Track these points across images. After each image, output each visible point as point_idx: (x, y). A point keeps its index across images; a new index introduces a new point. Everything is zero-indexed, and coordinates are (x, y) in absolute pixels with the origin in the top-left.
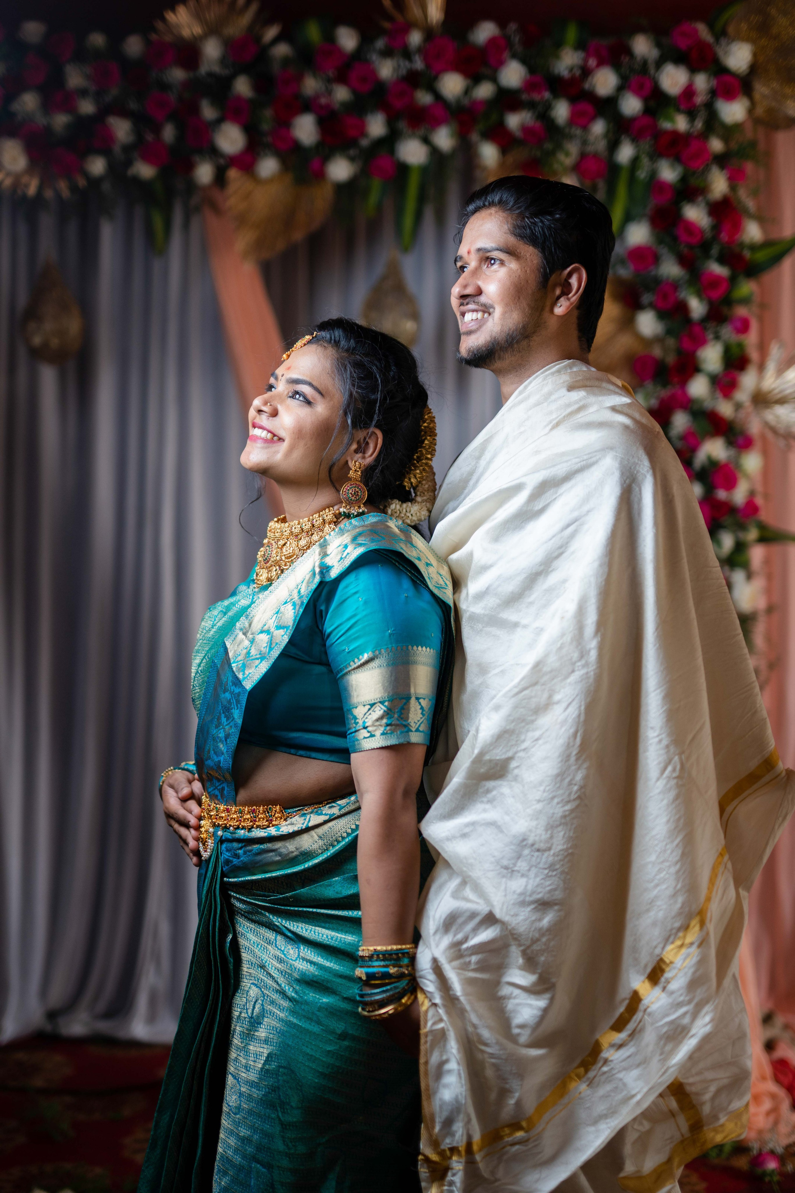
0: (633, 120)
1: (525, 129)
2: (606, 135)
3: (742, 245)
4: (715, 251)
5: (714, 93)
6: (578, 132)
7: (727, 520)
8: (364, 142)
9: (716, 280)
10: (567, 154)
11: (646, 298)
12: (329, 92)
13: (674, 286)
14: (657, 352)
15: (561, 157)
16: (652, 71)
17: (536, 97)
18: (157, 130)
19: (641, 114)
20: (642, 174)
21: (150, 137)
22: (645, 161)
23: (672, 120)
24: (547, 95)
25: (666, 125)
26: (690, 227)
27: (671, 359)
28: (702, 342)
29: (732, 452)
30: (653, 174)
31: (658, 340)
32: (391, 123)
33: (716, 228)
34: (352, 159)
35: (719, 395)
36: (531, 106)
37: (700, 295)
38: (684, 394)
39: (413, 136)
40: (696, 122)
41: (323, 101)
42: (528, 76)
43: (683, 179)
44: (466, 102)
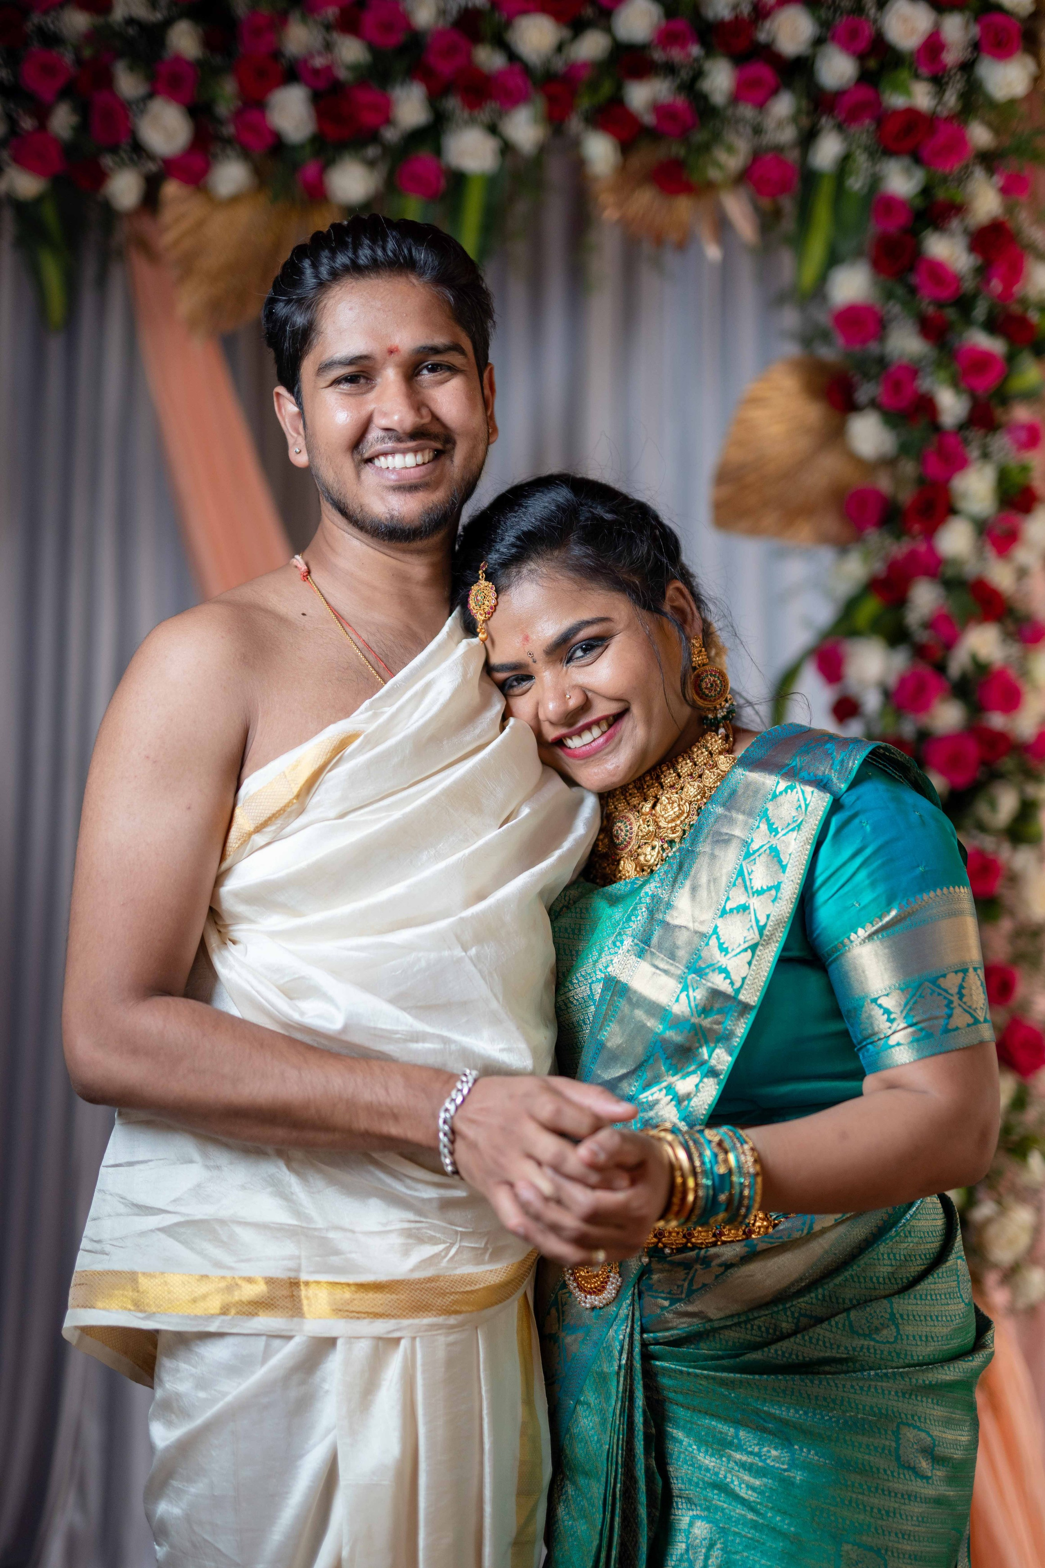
0: (840, 94)
1: (660, 109)
2: (795, 119)
3: (1024, 302)
4: (980, 311)
5: (977, 47)
6: (747, 111)
7: (1008, 763)
8: (390, 135)
9: (984, 360)
10: (730, 149)
11: (865, 392)
12: (328, 47)
13: (911, 371)
14: (884, 483)
15: (721, 156)
16: (872, 12)
17: (676, 54)
18: (42, 115)
19: (852, 83)
20: (856, 183)
21: (27, 124)
22: (861, 160)
23: (908, 92)
24: (695, 50)
25: (896, 101)
26: (938, 271)
27: (906, 496)
28: (960, 464)
29: (1014, 650)
30: (876, 181)
31: (888, 463)
32: (434, 98)
33: (983, 272)
34: (371, 164)
35: (990, 552)
36: (669, 69)
37: (955, 384)
38: (931, 550)
39: (472, 121)
40: (948, 94)
41: (319, 62)
42: (663, 22)
43: (926, 191)
44: (559, 65)
